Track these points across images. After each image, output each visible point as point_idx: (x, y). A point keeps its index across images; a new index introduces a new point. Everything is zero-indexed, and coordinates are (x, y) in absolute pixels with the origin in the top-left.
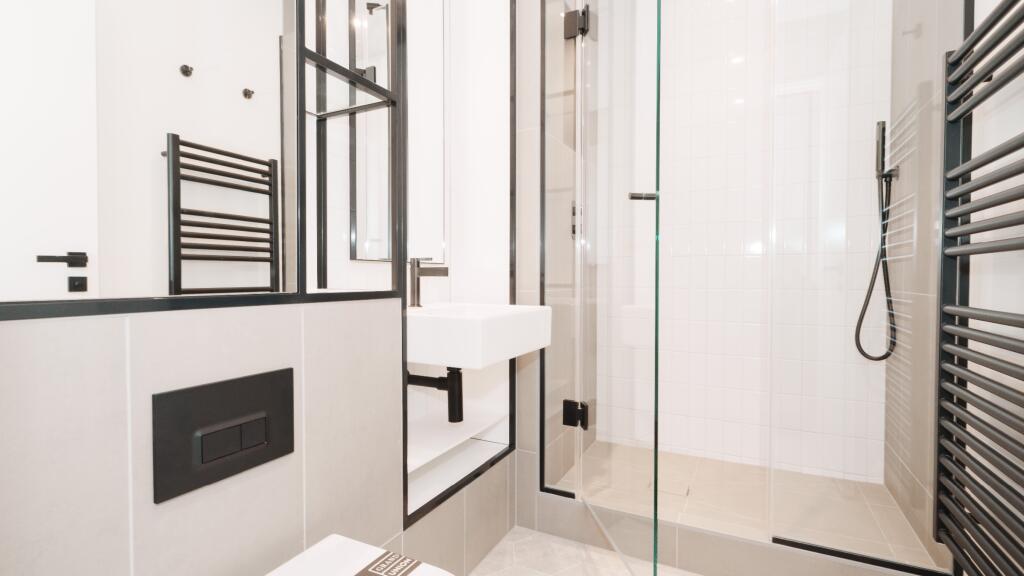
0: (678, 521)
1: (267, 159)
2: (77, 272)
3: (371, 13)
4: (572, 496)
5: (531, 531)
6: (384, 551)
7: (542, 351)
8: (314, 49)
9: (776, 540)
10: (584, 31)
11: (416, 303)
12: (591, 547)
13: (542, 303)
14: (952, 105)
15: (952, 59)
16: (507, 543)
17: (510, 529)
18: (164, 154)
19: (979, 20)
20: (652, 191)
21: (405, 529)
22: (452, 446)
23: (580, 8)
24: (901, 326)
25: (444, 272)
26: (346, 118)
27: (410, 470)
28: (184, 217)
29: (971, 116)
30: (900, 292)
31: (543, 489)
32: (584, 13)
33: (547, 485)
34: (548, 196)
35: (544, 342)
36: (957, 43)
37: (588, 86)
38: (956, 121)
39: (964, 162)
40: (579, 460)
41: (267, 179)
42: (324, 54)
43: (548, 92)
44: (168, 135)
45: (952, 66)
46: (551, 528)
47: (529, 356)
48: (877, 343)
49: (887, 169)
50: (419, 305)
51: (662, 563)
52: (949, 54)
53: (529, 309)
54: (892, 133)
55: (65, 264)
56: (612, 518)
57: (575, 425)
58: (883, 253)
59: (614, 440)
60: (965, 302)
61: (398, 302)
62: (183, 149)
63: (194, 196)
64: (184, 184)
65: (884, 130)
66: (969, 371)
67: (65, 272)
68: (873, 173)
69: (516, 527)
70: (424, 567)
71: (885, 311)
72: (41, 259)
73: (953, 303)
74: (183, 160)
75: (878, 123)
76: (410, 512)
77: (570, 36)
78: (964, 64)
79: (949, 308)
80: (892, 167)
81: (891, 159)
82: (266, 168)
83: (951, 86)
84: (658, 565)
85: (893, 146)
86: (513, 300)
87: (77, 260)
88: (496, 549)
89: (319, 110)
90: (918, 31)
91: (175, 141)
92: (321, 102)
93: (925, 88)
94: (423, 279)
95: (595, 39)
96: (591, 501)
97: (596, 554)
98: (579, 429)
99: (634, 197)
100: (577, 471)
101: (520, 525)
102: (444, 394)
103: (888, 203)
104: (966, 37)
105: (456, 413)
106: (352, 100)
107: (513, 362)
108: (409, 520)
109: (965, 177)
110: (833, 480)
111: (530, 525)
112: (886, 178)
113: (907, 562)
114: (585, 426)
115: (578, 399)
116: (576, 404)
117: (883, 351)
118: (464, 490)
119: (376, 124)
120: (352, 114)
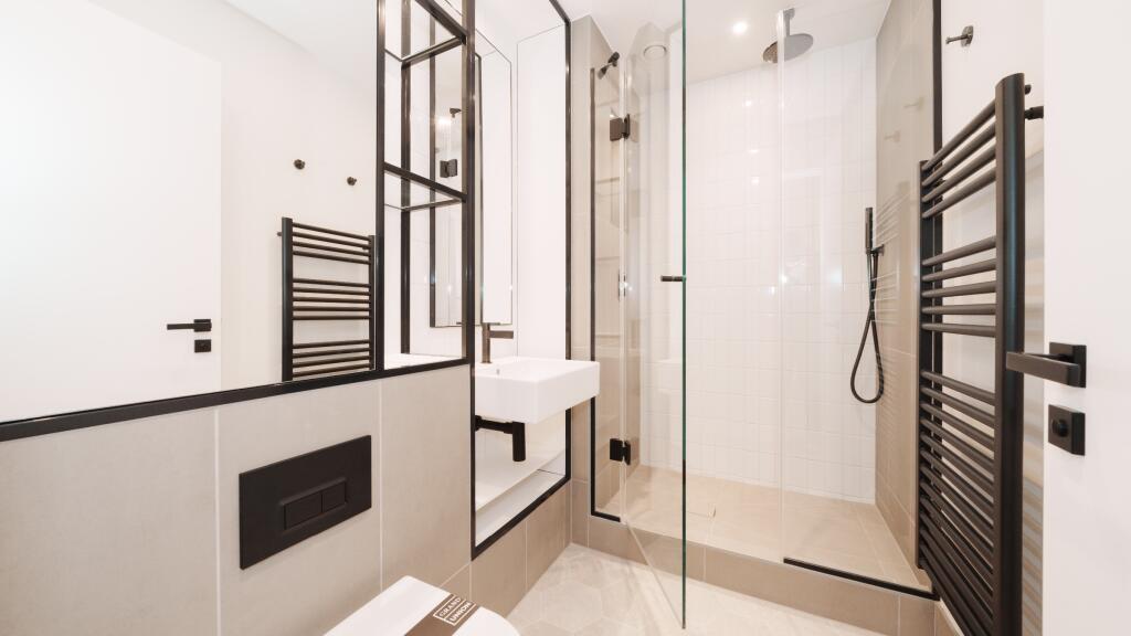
0: (706, 543)
1: (366, 235)
2: (203, 336)
3: (454, 116)
4: (618, 519)
5: (583, 547)
6: (449, 594)
7: (593, 400)
8: (398, 164)
9: (787, 561)
10: (626, 135)
11: (487, 359)
12: (634, 564)
13: (593, 359)
14: (925, 206)
15: (925, 167)
16: (563, 560)
17: (566, 546)
18: (279, 234)
19: (947, 139)
20: (681, 275)
21: (473, 559)
22: (515, 483)
23: (622, 116)
24: (887, 377)
25: (509, 335)
26: (427, 212)
27: (477, 507)
28: (296, 285)
29: (941, 216)
30: (885, 349)
31: (594, 513)
32: (626, 120)
33: (597, 510)
34: (597, 262)
35: (594, 391)
36: (929, 155)
37: (630, 170)
38: (930, 218)
39: (936, 254)
40: (623, 485)
41: (367, 251)
42: (409, 168)
43: (597, 178)
44: (283, 219)
45: (925, 174)
46: (600, 546)
47: (582, 405)
48: (868, 388)
49: (875, 246)
50: (489, 362)
51: (692, 577)
52: (922, 163)
53: (581, 365)
54: (878, 218)
55: (192, 330)
56: (648, 539)
57: (621, 460)
58: (871, 316)
59: (653, 464)
60: (939, 370)
61: (466, 368)
62: (295, 230)
63: (304, 268)
64: (295, 258)
65: (871, 216)
66: (943, 429)
67: (192, 336)
68: (863, 248)
69: (572, 544)
70: (482, 610)
71: (875, 364)
72: (171, 327)
73: (929, 369)
74: (295, 239)
75: (867, 209)
76: (477, 543)
77: (614, 138)
78: (935, 174)
79: (926, 374)
80: (880, 245)
81: (877, 239)
82: (366, 243)
83: (925, 190)
84: (687, 579)
85: (879, 229)
86: (569, 357)
87: (202, 325)
88: (554, 565)
89: (403, 204)
90: (897, 137)
91: (288, 224)
92: (405, 199)
93: (904, 186)
94: (493, 340)
95: (636, 141)
96: (633, 525)
97: (637, 569)
98: (623, 463)
99: (665, 279)
100: (621, 495)
101: (576, 542)
102: (510, 437)
103: (876, 276)
104: (936, 151)
105: (519, 454)
106: (432, 197)
107: (568, 413)
108: (476, 551)
109: (938, 266)
110: (835, 501)
111: (583, 544)
112: (874, 253)
113: (895, 581)
114: (628, 462)
115: (622, 439)
116: (621, 442)
117: (873, 396)
118: (526, 520)
119: (452, 215)
120: (432, 208)
